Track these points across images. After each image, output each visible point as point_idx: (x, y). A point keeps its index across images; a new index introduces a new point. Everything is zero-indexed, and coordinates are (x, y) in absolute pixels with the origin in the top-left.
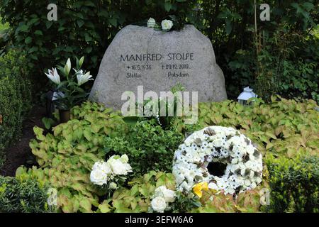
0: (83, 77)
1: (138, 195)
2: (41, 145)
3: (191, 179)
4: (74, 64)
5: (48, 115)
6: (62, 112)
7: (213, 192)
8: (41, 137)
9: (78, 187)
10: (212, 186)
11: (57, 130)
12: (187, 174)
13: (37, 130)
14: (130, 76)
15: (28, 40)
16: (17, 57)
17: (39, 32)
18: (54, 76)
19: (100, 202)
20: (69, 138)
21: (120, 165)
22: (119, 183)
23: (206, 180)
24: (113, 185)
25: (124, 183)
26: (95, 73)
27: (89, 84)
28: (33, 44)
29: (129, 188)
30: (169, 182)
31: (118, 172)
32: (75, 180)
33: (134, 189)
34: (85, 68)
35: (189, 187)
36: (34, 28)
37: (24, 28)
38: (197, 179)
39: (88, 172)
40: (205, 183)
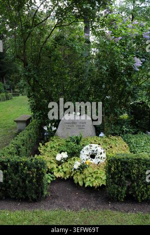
0: (54, 129)
1: (70, 164)
2: (41, 149)
3: (85, 159)
4: (51, 125)
5: (43, 139)
6: (47, 139)
7: (92, 163)
8: (41, 146)
9: (52, 161)
10: (91, 161)
11: (46, 144)
13: (40, 144)
14: (67, 128)
15: (38, 118)
16: (35, 123)
17: (41, 115)
18: (46, 128)
19: (59, 165)
20: (49, 146)
21: (65, 155)
22: (64, 160)
23: (89, 160)
24: (62, 161)
25: (66, 160)
26: (57, 128)
27: (56, 130)
28: (40, 119)
29: (67, 162)
30: (79, 160)
31: (64, 157)
32: (51, 159)
33: (69, 162)
34: (55, 126)
35: (85, 162)
36: (40, 114)
37: (37, 114)
38: (87, 160)
39: (55, 157)
40: (89, 161)
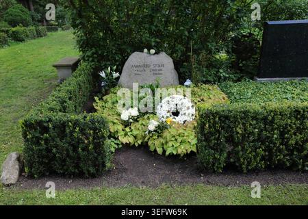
0: (116, 75)
1: (142, 124)
2: (98, 104)
3: (165, 116)
4: (111, 69)
5: (100, 92)
6: (106, 90)
7: (174, 123)
8: (98, 101)
9: (116, 121)
10: (174, 120)
11: (105, 98)
12: (163, 114)
13: (96, 98)
14: (136, 74)
15: (91, 59)
16: (86, 66)
17: (95, 56)
18: (103, 74)
19: (126, 127)
20: (110, 101)
21: (134, 112)
22: (134, 119)
24: (131, 120)
25: (136, 119)
26: (120, 74)
27: (118, 78)
28: (92, 61)
29: (138, 121)
30: (155, 119)
31: (133, 115)
32: (114, 118)
33: (140, 122)
34: (116, 71)
35: (164, 120)
36: (93, 54)
37: (89, 53)
38: (167, 117)
39: (120, 115)
40: (171, 119)
